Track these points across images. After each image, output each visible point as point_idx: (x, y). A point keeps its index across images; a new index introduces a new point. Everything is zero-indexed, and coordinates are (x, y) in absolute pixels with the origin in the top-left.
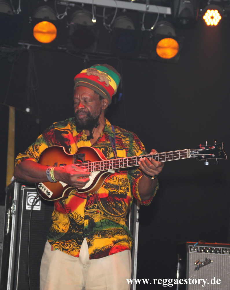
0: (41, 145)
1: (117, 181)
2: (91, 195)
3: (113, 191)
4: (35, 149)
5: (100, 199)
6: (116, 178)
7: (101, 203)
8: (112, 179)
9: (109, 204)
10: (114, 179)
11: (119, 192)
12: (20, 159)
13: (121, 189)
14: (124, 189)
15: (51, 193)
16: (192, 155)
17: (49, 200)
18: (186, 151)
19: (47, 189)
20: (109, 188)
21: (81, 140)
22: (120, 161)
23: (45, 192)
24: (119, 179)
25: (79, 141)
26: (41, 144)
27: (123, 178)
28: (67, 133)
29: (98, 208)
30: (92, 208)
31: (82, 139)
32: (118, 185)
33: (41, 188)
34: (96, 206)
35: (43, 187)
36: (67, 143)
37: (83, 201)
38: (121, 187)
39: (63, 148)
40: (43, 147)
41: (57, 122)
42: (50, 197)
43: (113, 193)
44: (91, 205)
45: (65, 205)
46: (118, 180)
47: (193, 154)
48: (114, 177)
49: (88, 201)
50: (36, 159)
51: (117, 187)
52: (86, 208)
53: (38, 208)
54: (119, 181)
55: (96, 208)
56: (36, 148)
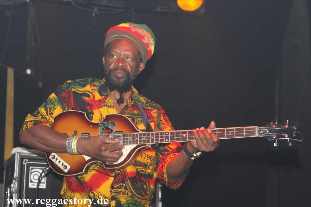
0: (55, 109)
1: (146, 159)
2: (118, 173)
3: (141, 170)
4: (49, 113)
5: (129, 178)
6: (145, 155)
7: (130, 183)
8: (140, 156)
9: (138, 185)
10: (143, 156)
11: (147, 172)
12: (31, 121)
13: (149, 168)
14: (152, 169)
15: (69, 167)
16: (260, 134)
17: (65, 174)
18: (254, 128)
19: (62, 161)
20: (137, 166)
21: (104, 106)
22: (165, 134)
23: (60, 165)
24: (148, 156)
25: (102, 107)
26: (56, 107)
27: (152, 156)
28: (89, 96)
29: (125, 188)
30: (119, 188)
31: (107, 105)
32: (146, 163)
33: (54, 160)
34: (123, 185)
35: (57, 159)
36: (88, 108)
37: (108, 179)
38: (149, 166)
39: (84, 114)
40: (58, 111)
41: (71, 80)
42: (66, 171)
43: (141, 172)
44: (118, 183)
45: (84, 182)
46: (146, 157)
47: (261, 132)
48: (143, 153)
49: (116, 180)
50: (50, 125)
51: (145, 166)
52: (111, 188)
53: (43, 186)
54: (148, 159)
55: (123, 188)
56: (50, 111)
